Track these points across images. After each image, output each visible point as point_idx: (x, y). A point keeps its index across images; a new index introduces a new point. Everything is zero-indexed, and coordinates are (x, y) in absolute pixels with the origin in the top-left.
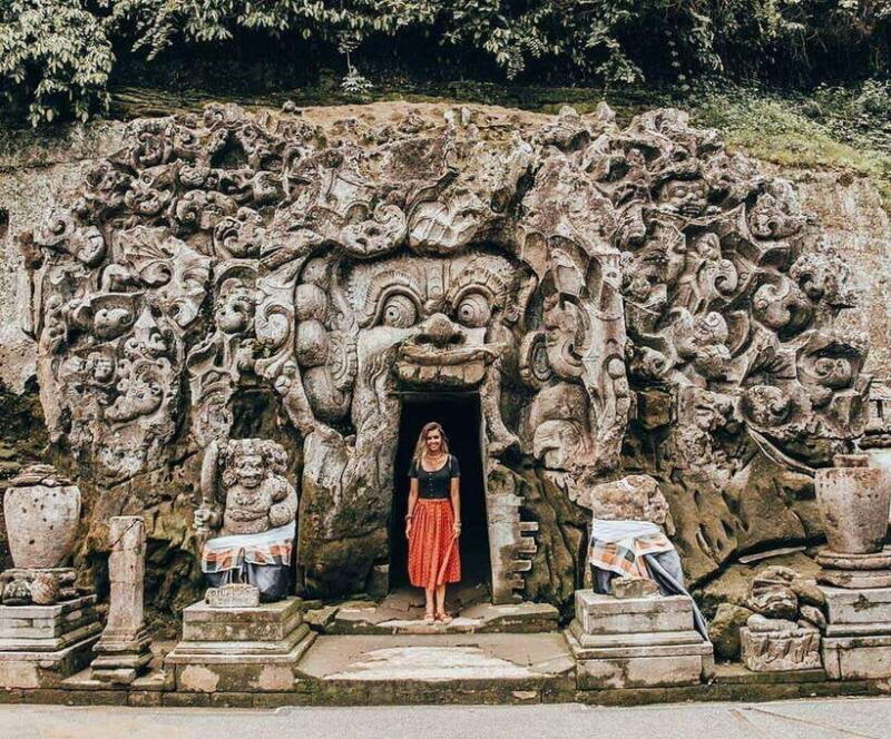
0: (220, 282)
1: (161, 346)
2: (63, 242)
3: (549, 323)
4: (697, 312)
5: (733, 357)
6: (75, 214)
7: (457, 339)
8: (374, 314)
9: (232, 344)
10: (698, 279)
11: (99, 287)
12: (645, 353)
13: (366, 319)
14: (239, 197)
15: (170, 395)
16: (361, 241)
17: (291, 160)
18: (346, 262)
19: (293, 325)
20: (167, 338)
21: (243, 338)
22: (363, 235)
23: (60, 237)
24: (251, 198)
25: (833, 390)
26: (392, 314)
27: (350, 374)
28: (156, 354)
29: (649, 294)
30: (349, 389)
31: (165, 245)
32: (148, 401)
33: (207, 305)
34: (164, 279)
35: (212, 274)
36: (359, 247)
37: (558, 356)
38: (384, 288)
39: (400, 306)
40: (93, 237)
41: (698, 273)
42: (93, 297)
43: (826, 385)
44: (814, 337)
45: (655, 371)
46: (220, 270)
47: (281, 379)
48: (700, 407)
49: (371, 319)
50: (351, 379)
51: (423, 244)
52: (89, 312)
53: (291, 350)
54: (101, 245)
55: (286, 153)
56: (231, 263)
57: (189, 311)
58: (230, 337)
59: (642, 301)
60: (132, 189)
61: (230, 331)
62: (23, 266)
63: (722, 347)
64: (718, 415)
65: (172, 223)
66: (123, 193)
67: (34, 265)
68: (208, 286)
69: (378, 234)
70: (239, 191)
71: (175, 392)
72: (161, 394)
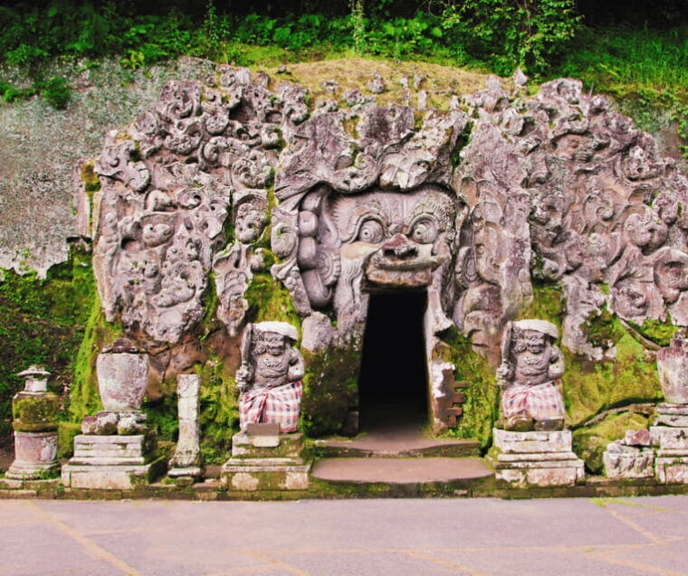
0: (237, 206)
1: (193, 252)
2: (118, 173)
3: (477, 242)
4: (583, 233)
5: (608, 266)
6: (128, 152)
7: (413, 253)
8: (353, 234)
9: (248, 251)
10: (584, 209)
11: (145, 208)
12: (544, 262)
13: (348, 237)
14: (252, 142)
15: (201, 288)
16: (346, 182)
17: (288, 116)
18: (333, 195)
19: (297, 241)
20: (198, 246)
21: (255, 247)
22: (347, 178)
23: (117, 169)
24: (260, 143)
25: (680, 291)
26: (366, 234)
27: (335, 276)
28: (192, 259)
29: (548, 220)
30: (333, 286)
31: (196, 178)
32: (185, 292)
33: (229, 223)
34: (195, 203)
35: (231, 200)
36: (344, 186)
37: (483, 265)
38: (361, 216)
39: (371, 227)
40: (141, 170)
41: (584, 205)
42: (142, 215)
43: (675, 288)
44: (668, 252)
45: (551, 276)
46: (237, 197)
47: (289, 279)
48: (583, 302)
49: (351, 238)
50: (335, 279)
51: (390, 184)
52: (138, 227)
53: (295, 260)
54: (147, 177)
55: (286, 110)
56: (245, 192)
57: (215, 228)
58: (247, 246)
59: (543, 224)
60: (170, 134)
61: (246, 242)
62: (83, 188)
63: (600, 259)
64: (595, 307)
65: (200, 160)
66: (164, 138)
67: (92, 188)
68: (229, 209)
69: (358, 177)
70: (251, 138)
71: (205, 286)
72: (194, 288)
